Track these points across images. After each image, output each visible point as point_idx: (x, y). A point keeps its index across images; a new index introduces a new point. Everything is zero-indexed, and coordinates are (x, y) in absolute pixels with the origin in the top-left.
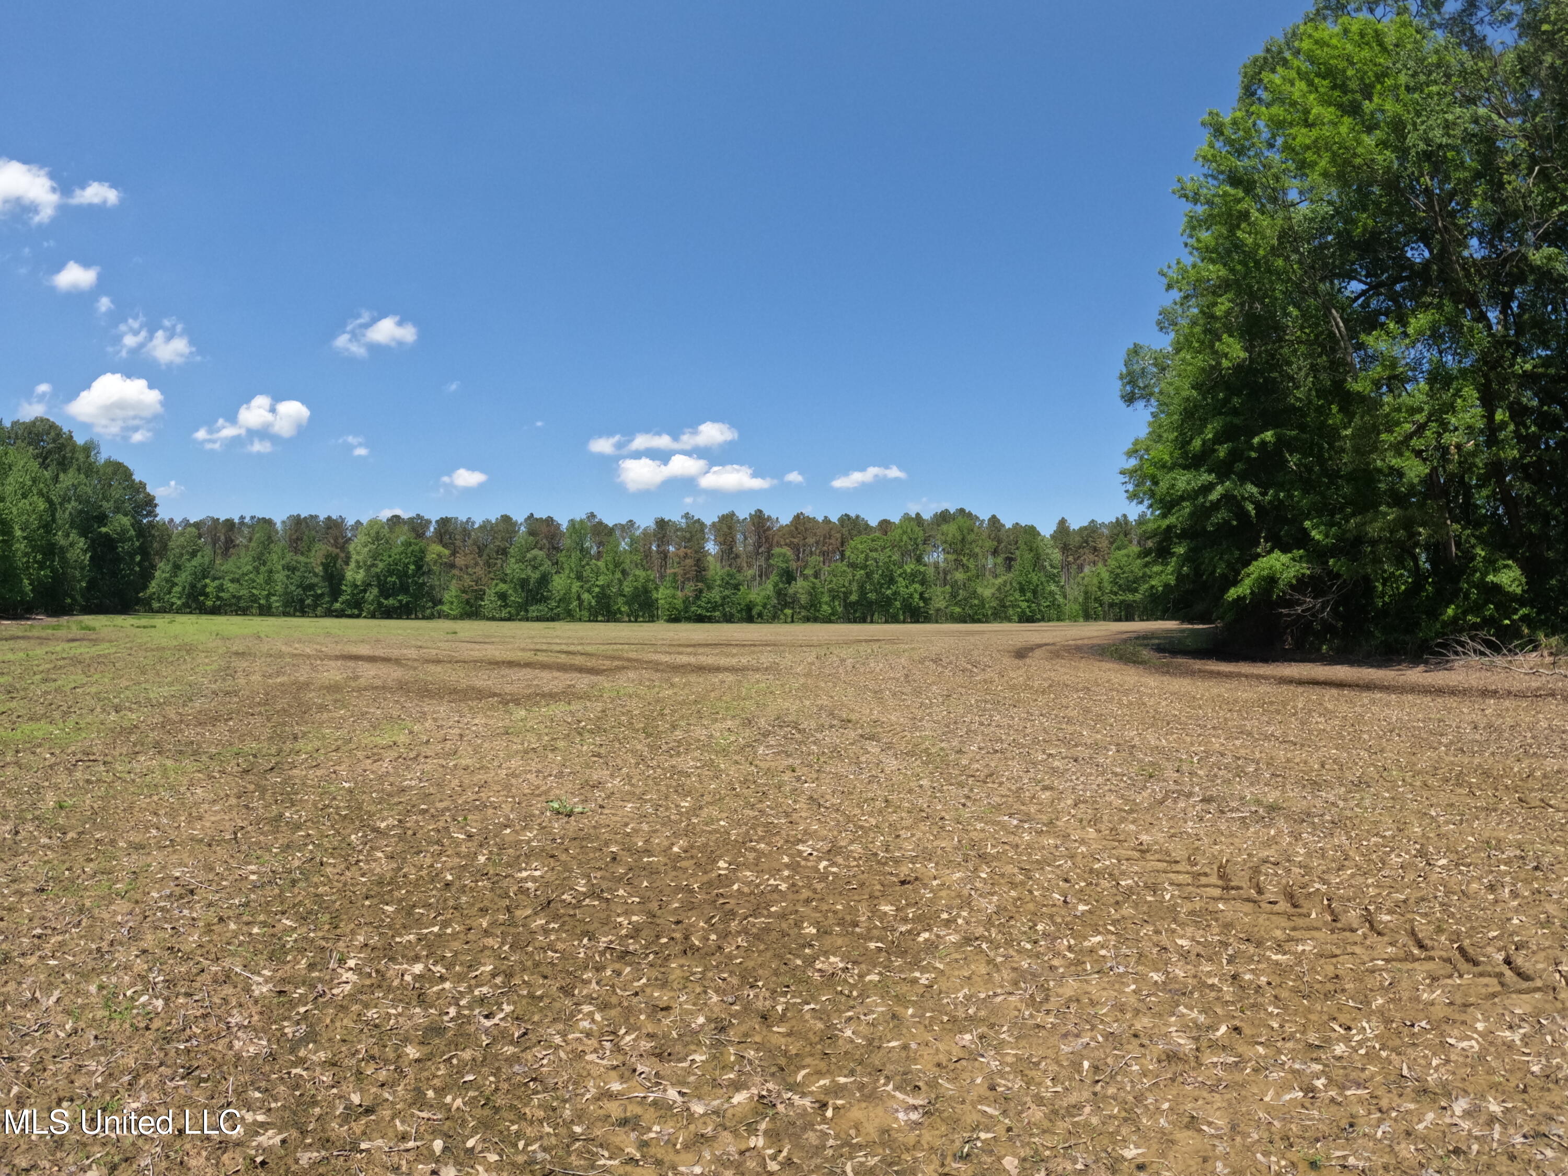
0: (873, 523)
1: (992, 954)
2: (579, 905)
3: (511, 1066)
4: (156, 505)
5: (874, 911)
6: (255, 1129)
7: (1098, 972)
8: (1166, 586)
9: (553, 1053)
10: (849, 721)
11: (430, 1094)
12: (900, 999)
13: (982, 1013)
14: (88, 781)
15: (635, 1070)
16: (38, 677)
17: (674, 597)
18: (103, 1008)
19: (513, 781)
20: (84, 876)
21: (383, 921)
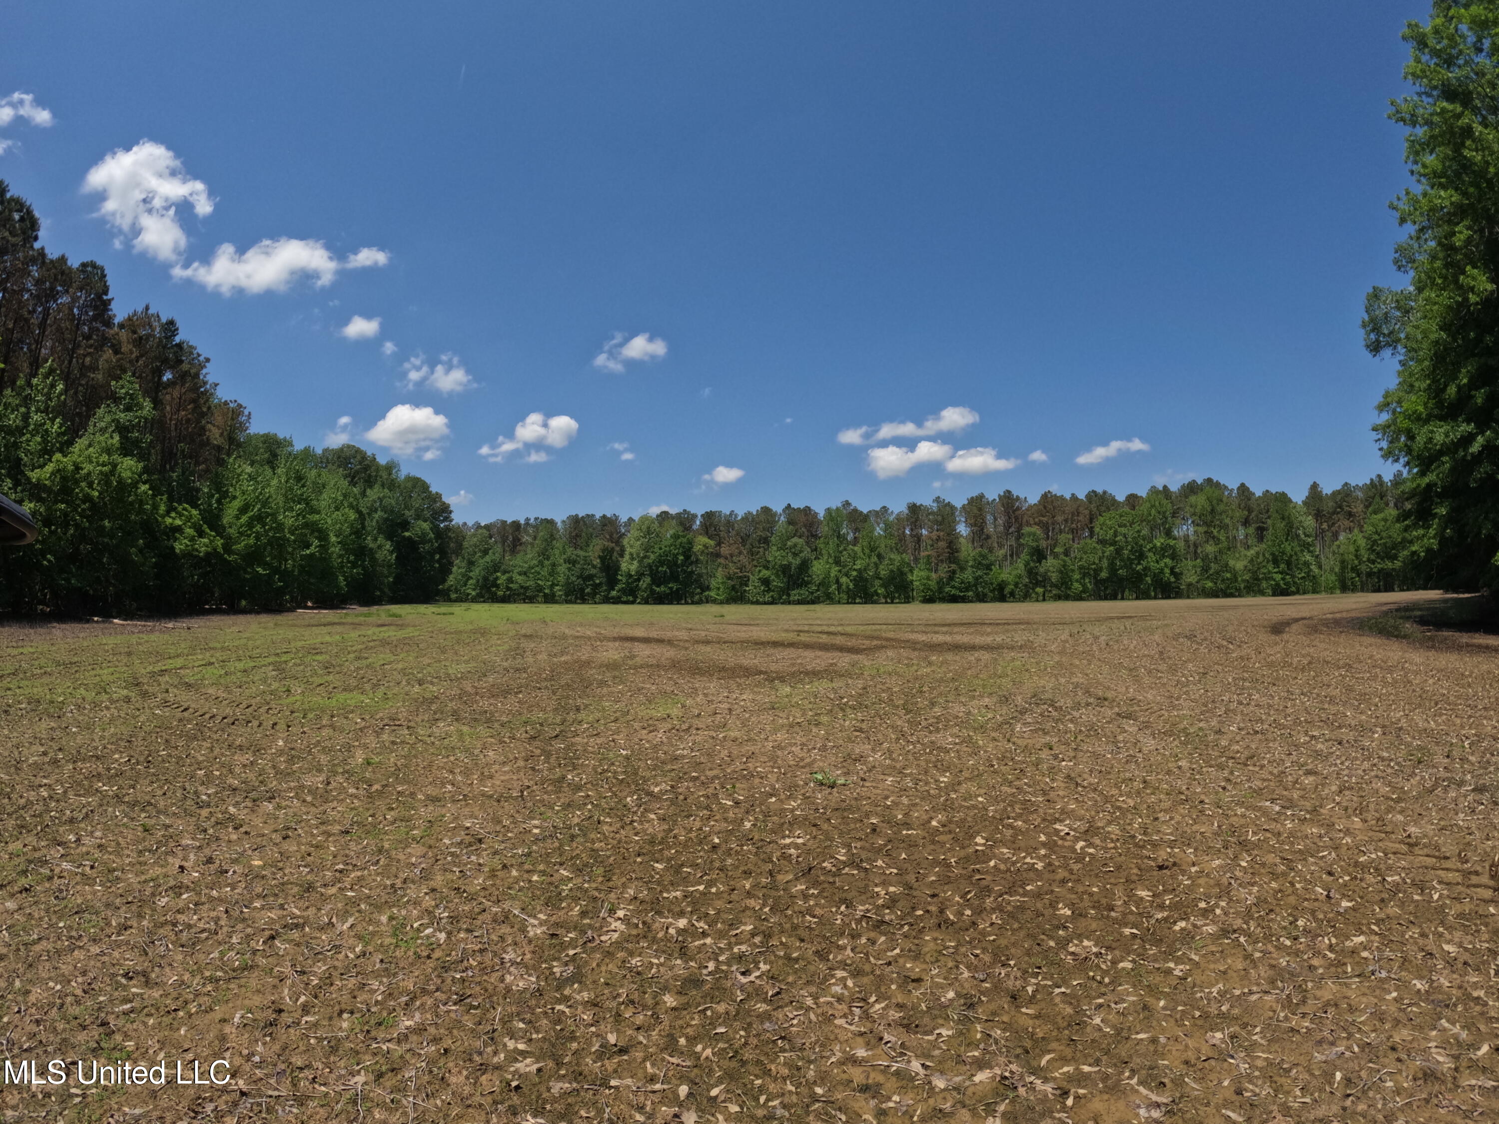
0: (1121, 498)
1: (1250, 949)
2: (838, 873)
3: (762, 1023)
4: (451, 512)
5: (1130, 895)
6: (516, 1056)
7: (1359, 976)
8: (1429, 551)
9: (804, 1014)
10: (1105, 699)
11: (682, 1041)
12: (1152, 990)
13: (1236, 1011)
14: (393, 743)
15: (881, 1039)
16: (352, 656)
17: (928, 578)
18: (391, 936)
19: (779, 753)
20: (385, 822)
21: (653, 877)
